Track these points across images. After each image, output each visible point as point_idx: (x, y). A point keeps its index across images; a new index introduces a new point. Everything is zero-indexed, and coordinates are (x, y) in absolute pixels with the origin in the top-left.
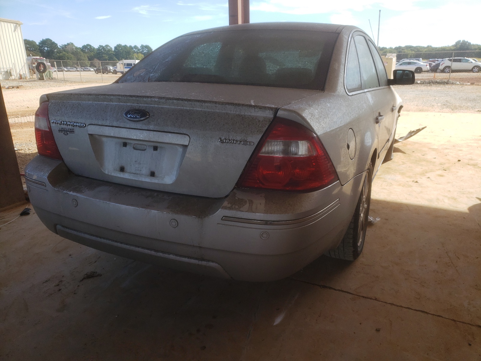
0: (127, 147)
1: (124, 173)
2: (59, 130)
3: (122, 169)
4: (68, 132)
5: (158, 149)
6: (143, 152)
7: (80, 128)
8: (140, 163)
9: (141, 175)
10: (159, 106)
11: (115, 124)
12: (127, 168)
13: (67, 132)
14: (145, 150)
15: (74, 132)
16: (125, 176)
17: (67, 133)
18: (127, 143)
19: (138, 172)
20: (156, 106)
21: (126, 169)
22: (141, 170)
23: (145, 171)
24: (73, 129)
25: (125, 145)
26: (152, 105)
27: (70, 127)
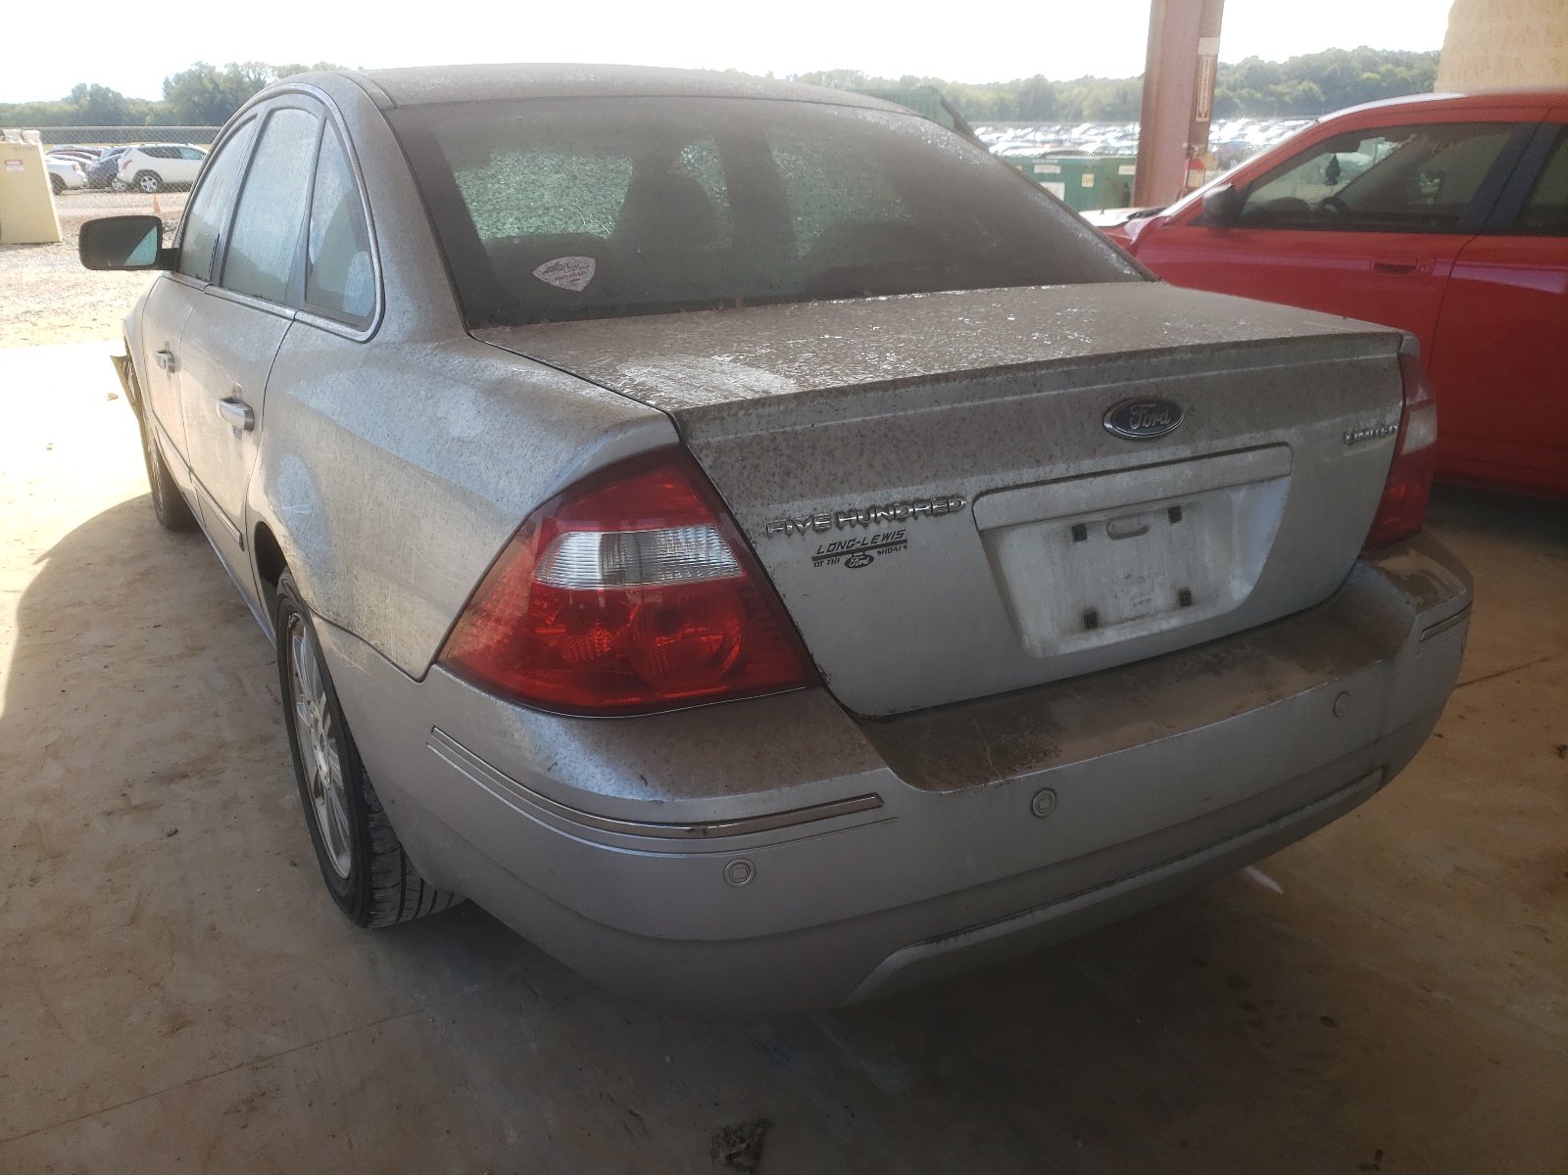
0: (1088, 537)
1: (1101, 630)
2: (814, 559)
3: (1091, 621)
4: (873, 553)
5: (1184, 516)
6: (1143, 537)
7: (939, 518)
8: (1141, 579)
9: (1152, 615)
10: (1192, 375)
11: (1087, 466)
12: (1108, 611)
13: (866, 553)
14: (1144, 530)
15: (905, 541)
16: (1109, 636)
17: (866, 557)
18: (1087, 526)
19: (1142, 609)
20: (1182, 377)
21: (1102, 615)
22: (1149, 600)
23: (1162, 598)
24: (900, 534)
25: (1079, 533)
26: (1170, 378)
27: (885, 527)
